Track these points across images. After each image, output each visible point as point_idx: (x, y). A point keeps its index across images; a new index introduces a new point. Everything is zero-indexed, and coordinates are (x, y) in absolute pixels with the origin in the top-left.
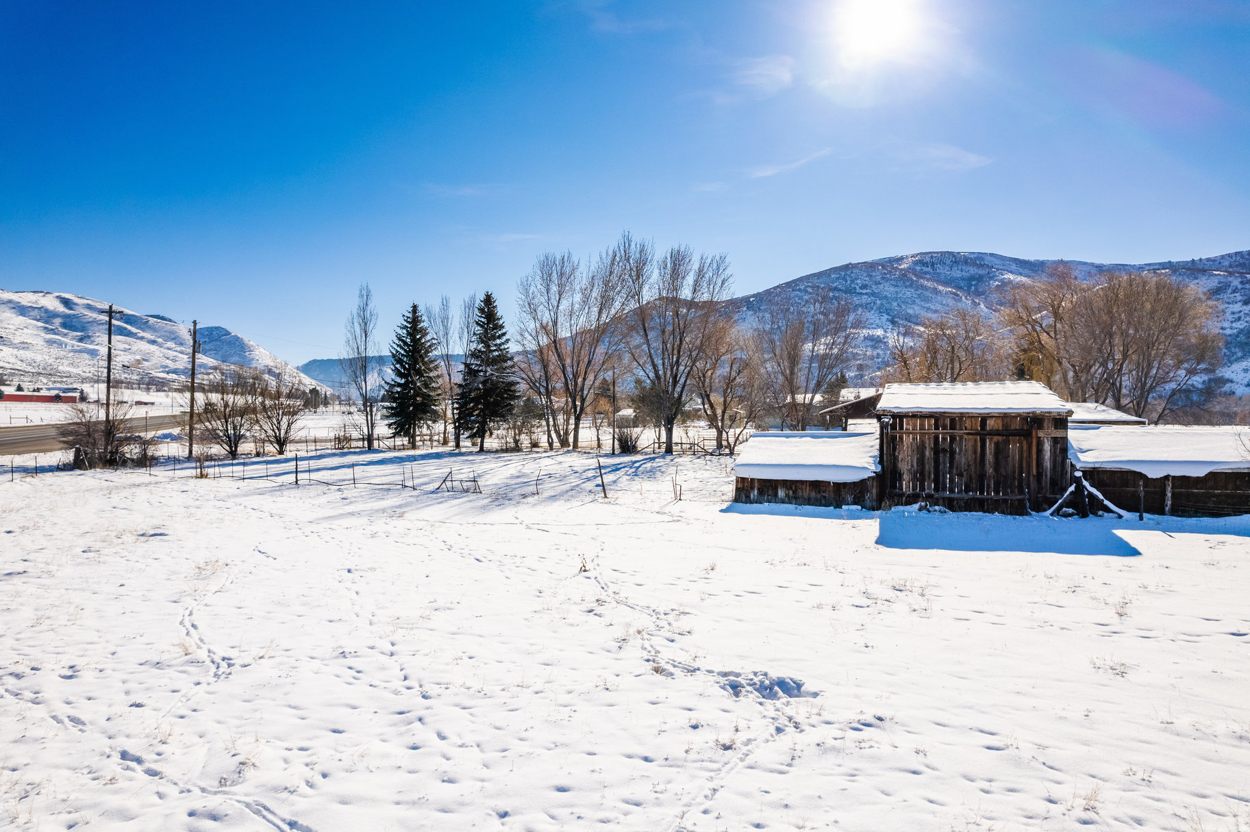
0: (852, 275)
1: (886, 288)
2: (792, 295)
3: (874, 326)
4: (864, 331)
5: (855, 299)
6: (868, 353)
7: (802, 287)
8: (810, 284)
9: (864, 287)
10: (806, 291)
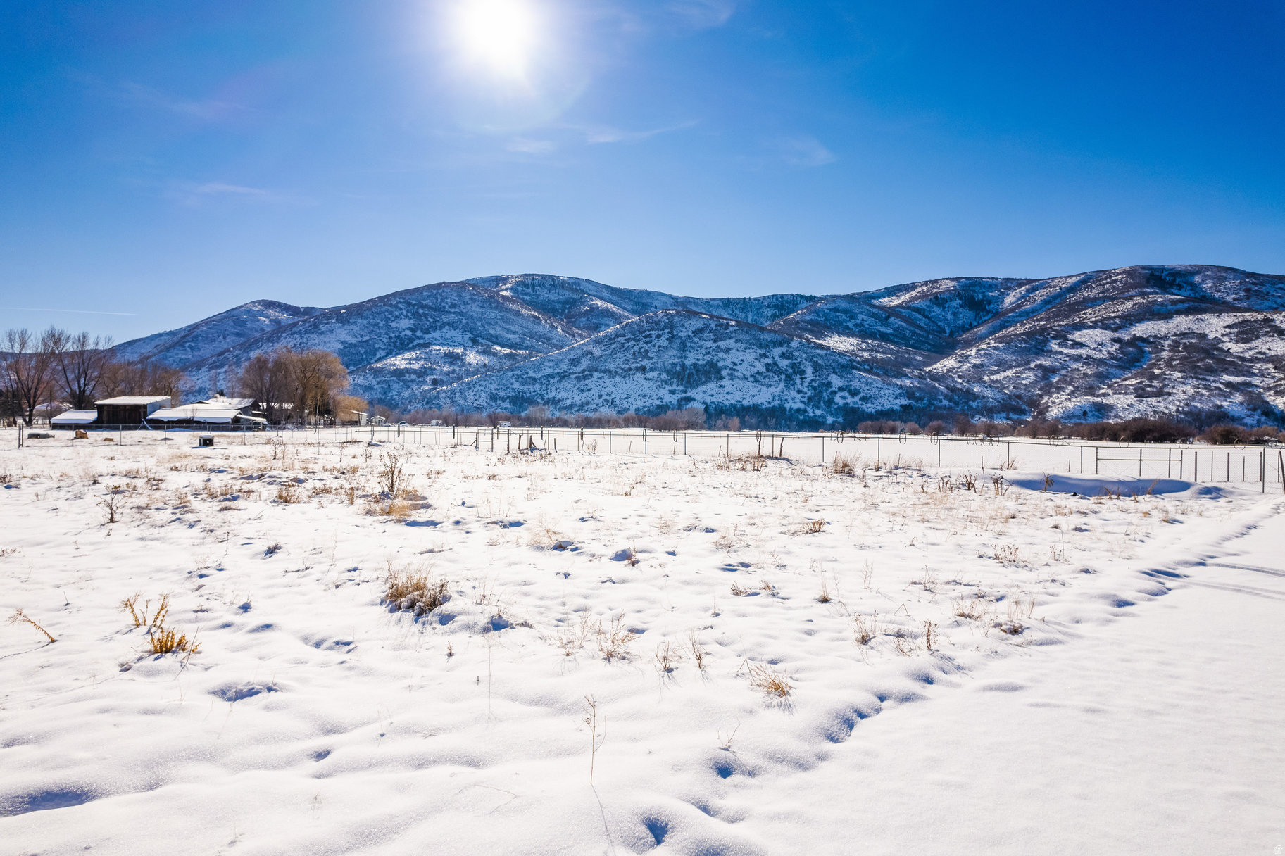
0: (443, 294)
1: (473, 309)
2: (383, 310)
3: (455, 344)
4: (446, 348)
5: (443, 317)
6: (445, 369)
7: (394, 303)
8: (402, 300)
9: (453, 306)
10: (397, 307)
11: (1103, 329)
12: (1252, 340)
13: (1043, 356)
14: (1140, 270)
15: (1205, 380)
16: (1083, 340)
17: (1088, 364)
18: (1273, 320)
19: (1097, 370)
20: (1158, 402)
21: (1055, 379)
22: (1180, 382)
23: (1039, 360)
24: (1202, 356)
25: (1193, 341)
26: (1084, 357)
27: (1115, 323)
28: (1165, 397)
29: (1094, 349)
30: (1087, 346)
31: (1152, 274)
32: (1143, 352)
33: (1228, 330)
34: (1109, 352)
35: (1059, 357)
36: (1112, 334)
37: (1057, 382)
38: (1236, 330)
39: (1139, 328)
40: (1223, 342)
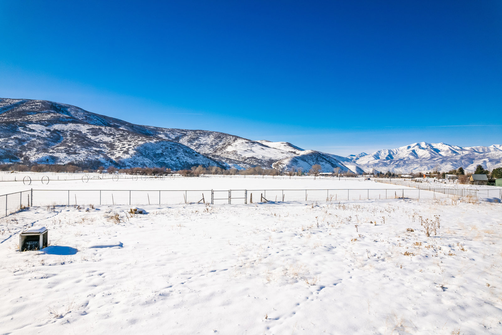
11: (41, 125)
12: (97, 135)
13: (17, 134)
14: (47, 102)
15: (88, 149)
16: (34, 128)
17: (39, 139)
18: (101, 129)
19: (44, 142)
20: (76, 156)
21: (26, 145)
22: (80, 149)
23: (15, 135)
24: (83, 140)
25: (77, 133)
26: (37, 136)
27: (46, 123)
28: (78, 155)
29: (40, 133)
30: (36, 131)
31: (52, 105)
32: (60, 136)
33: (88, 131)
34: (47, 135)
35: (25, 135)
36: (45, 127)
37: (27, 146)
38: (91, 131)
39: (56, 126)
40: (88, 135)
